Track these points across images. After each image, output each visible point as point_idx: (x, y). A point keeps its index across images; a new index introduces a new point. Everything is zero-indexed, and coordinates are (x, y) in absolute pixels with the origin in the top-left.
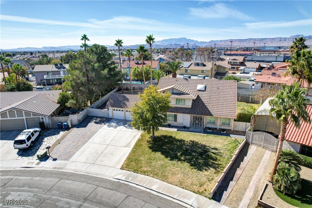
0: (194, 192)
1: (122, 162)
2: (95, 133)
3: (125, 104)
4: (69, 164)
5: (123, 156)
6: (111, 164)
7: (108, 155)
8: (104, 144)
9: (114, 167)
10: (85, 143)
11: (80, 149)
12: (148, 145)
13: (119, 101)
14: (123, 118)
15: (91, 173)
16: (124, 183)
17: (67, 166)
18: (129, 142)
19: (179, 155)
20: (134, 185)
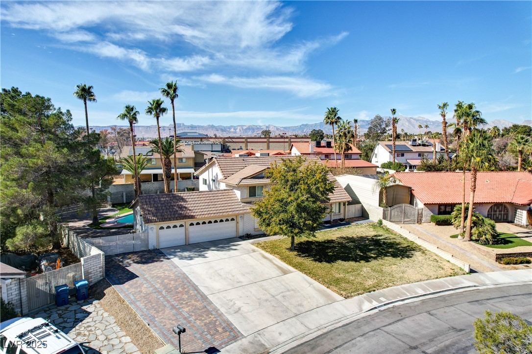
1: (329, 291)
2: (186, 278)
3: (186, 208)
4: (259, 338)
5: (310, 284)
6: (322, 301)
7: (288, 293)
8: (244, 284)
9: (335, 301)
10: (204, 298)
11: (223, 310)
12: (309, 259)
13: (168, 207)
14: (183, 242)
15: (326, 326)
16: (389, 308)
17: (266, 344)
18: (276, 267)
19: (362, 254)
20: (401, 303)
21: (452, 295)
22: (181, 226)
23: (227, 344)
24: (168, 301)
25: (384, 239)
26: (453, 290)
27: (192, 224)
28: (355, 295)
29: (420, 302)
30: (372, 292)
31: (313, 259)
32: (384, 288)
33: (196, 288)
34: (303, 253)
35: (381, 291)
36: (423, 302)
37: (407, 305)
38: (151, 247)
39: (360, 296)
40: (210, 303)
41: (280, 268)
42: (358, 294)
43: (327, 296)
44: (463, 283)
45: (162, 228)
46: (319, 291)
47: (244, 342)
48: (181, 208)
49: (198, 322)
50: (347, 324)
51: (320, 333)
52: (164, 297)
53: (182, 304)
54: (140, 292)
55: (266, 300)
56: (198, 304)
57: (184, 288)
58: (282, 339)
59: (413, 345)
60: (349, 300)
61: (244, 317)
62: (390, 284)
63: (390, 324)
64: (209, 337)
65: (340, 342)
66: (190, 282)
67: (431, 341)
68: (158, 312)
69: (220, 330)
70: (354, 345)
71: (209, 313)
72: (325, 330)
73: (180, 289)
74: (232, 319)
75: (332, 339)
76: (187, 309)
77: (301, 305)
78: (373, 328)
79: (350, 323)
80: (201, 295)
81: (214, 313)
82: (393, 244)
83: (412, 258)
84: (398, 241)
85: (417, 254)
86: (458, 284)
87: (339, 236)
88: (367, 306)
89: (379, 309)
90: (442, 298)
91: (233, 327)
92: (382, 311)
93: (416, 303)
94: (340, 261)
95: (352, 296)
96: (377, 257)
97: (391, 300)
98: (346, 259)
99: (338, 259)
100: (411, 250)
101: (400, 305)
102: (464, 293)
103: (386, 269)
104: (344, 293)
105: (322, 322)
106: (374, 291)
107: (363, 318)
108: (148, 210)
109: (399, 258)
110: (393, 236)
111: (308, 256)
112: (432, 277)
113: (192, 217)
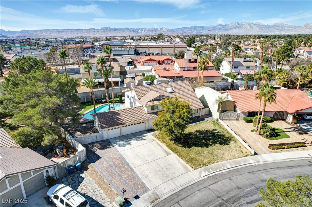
0: (245, 157)
1: (187, 165)
2: (123, 158)
3: (120, 119)
4: (156, 191)
5: (179, 161)
6: (183, 171)
7: (169, 167)
8: (149, 161)
9: (189, 171)
10: (132, 170)
11: (140, 176)
12: (180, 146)
13: (111, 119)
14: (119, 135)
15: (184, 184)
16: (213, 175)
17: (159, 194)
18: (164, 151)
19: (205, 142)
20: (219, 172)
21: (242, 168)
22: (118, 128)
23: (143, 194)
24: (116, 172)
25: (217, 132)
26: (244, 165)
27: (123, 127)
28: (199, 168)
29: (227, 172)
30: (207, 166)
31: (181, 145)
32: (213, 164)
33: (128, 164)
34: (177, 142)
35: (211, 165)
36: (228, 172)
37: (221, 174)
38: (105, 139)
39: (201, 168)
40: (135, 172)
41: (166, 151)
42: (200, 167)
43: (186, 168)
44: (249, 161)
45: (109, 130)
46: (183, 165)
47: (150, 193)
48: (118, 119)
49: (130, 183)
50: (193, 184)
51: (181, 188)
52: (114, 169)
53: (122, 173)
54: (104, 167)
55: (159, 171)
56: (129, 173)
57: (123, 165)
58: (165, 191)
59: (219, 196)
60: (196, 170)
61: (150, 180)
62: (216, 161)
63: (211, 185)
64: (135, 190)
65: (190, 194)
66: (125, 160)
67: (227, 194)
68: (113, 178)
69: (140, 187)
70: (195, 195)
71: (134, 178)
72: (184, 187)
73: (121, 165)
74: (144, 181)
75: (186, 192)
76: (125, 176)
77: (174, 173)
78: (204, 186)
79: (195, 183)
80: (130, 168)
81: (136, 178)
82: (222, 136)
83: (229, 145)
84: (224, 134)
85: (232, 142)
86: (247, 161)
87: (195, 130)
88: (203, 174)
89: (208, 176)
90: (237, 170)
91: (145, 185)
92: (209, 177)
93: (225, 173)
94: (194, 147)
95: (197, 169)
96: (212, 144)
97: (215, 171)
98: (197, 145)
99: (193, 146)
100: (229, 140)
101: (218, 174)
102: (248, 167)
103: (215, 152)
104: (194, 166)
105: (183, 183)
106: (208, 165)
107: (200, 181)
108: (102, 122)
109: (223, 145)
110: (222, 130)
111: (179, 144)
112: (236, 158)
113: (124, 124)
